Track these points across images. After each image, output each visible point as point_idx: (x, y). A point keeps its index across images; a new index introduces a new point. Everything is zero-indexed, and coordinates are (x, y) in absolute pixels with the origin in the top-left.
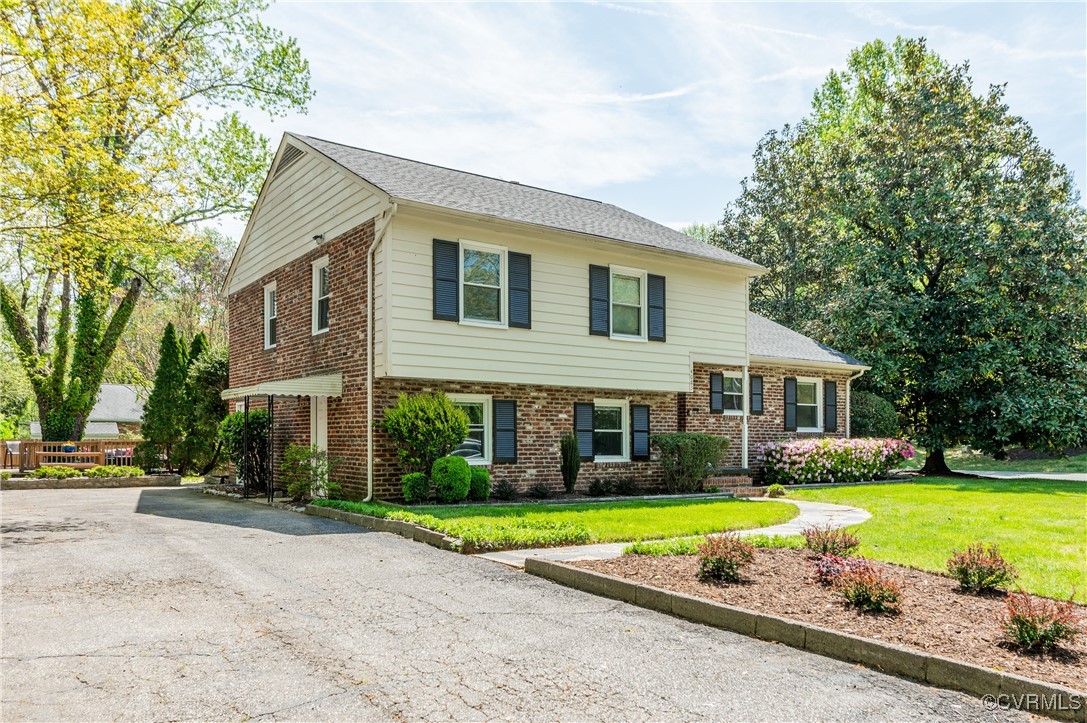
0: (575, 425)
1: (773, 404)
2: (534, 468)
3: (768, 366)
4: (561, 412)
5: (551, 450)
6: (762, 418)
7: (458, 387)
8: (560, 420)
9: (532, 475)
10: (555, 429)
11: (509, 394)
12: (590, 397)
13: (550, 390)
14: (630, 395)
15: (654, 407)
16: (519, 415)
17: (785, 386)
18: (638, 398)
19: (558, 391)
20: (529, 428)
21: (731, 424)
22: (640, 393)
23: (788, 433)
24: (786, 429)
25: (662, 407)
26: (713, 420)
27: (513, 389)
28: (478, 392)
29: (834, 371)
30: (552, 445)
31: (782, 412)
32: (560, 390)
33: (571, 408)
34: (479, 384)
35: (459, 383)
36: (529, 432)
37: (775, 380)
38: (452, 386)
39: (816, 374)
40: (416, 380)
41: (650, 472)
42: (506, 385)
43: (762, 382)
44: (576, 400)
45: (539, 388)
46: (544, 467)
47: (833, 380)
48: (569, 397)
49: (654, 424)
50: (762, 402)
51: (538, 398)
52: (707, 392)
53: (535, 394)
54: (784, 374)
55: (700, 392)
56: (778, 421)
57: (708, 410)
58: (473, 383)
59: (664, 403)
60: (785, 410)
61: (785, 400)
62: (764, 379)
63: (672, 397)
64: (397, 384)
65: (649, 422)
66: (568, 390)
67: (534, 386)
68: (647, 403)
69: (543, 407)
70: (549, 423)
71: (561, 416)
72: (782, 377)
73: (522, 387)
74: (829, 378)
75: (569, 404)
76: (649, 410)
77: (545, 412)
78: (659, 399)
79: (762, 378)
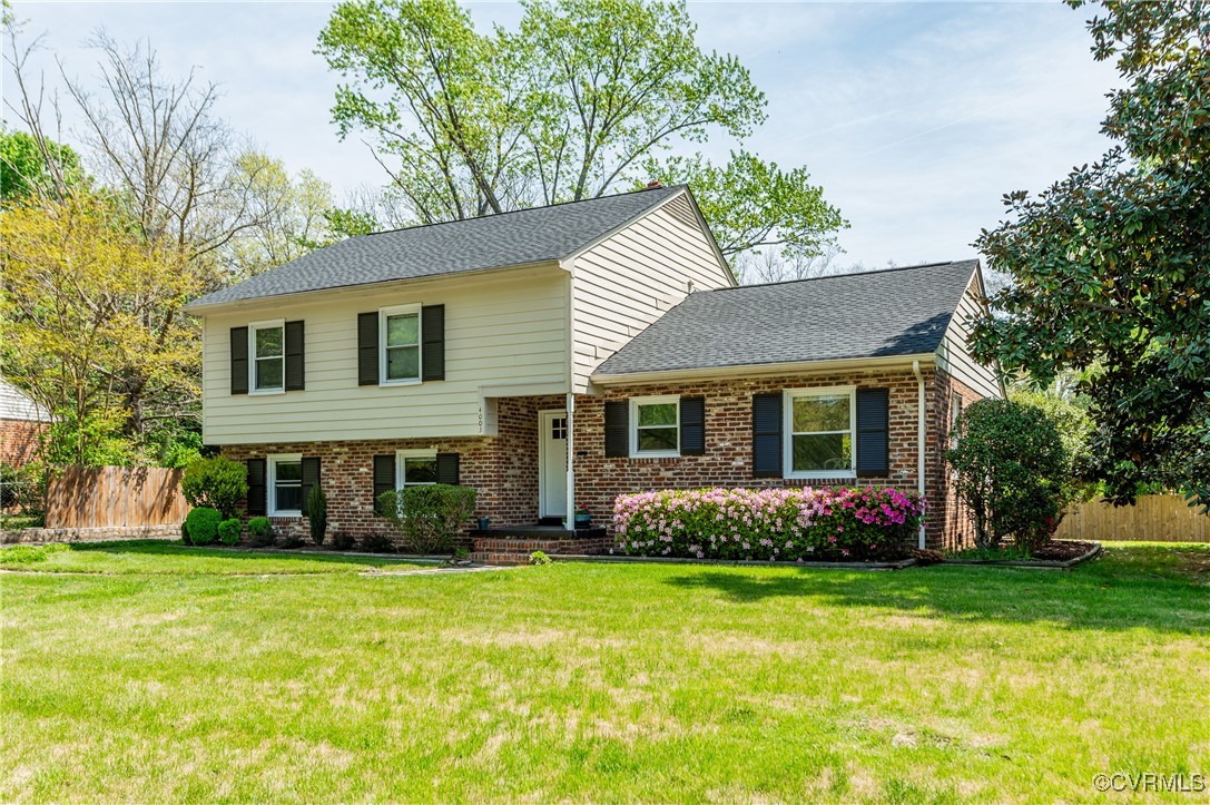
0: (375, 478)
1: (729, 437)
2: (337, 521)
3: (717, 380)
4: (362, 466)
5: (352, 503)
6: (702, 459)
7: (275, 448)
8: (361, 474)
9: (335, 528)
10: (356, 483)
11: (314, 451)
12: (391, 448)
13: (351, 445)
14: (436, 443)
15: (466, 455)
16: (323, 470)
17: (753, 408)
18: (446, 446)
19: (358, 445)
20: (332, 482)
21: (643, 470)
22: (448, 440)
23: (764, 481)
24: (756, 474)
25: (476, 454)
26: (612, 466)
27: (319, 446)
28: (290, 452)
29: (882, 369)
30: (353, 499)
31: (749, 449)
32: (360, 443)
33: (371, 462)
34: (291, 444)
35: (276, 444)
36: (333, 487)
37: (732, 399)
38: (271, 448)
39: (836, 379)
40: (246, 445)
41: (460, 531)
42: (312, 443)
43: (703, 405)
44: (377, 453)
45: (341, 444)
46: (346, 521)
47: (881, 385)
48: (369, 451)
49: (466, 474)
50: (704, 436)
51: (339, 453)
52: (601, 429)
53: (337, 450)
54: (752, 388)
55: (589, 430)
56: (739, 462)
57: (602, 452)
58: (286, 444)
59: (478, 449)
60: (754, 445)
61: (754, 429)
62: (709, 401)
63: (490, 441)
64: (233, 450)
65: (458, 472)
66: (368, 443)
67: (337, 442)
68: (457, 451)
69: (345, 462)
70: (350, 477)
71: (361, 470)
72: (749, 394)
73: (325, 444)
74: (872, 383)
75: (370, 457)
76: (459, 459)
77: (346, 467)
78: (471, 446)
79: (701, 399)
